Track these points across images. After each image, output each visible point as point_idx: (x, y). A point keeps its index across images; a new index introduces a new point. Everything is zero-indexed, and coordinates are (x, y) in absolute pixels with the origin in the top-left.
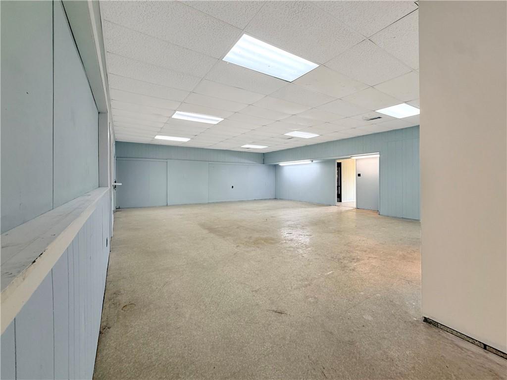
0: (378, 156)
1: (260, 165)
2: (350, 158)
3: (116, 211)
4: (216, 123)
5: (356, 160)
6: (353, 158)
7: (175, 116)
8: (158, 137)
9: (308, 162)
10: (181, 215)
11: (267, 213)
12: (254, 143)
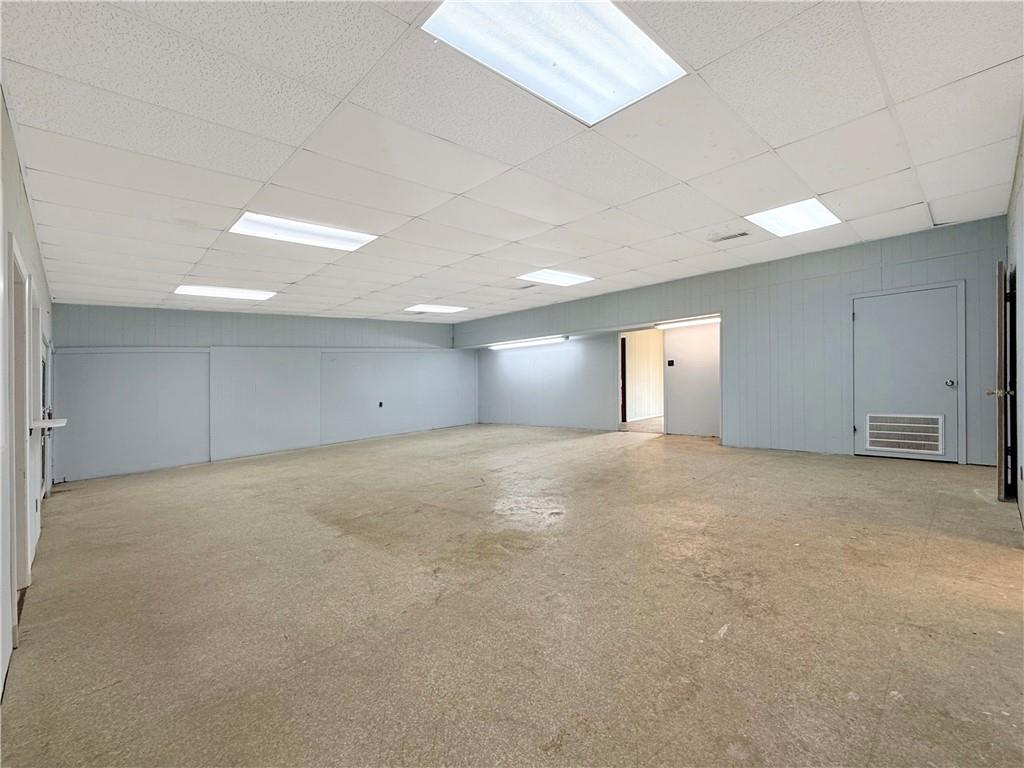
0: (719, 320)
1: (446, 350)
2: (653, 328)
3: (52, 493)
4: (352, 248)
5: (664, 331)
6: (659, 327)
7: (238, 228)
8: (183, 290)
9: (558, 339)
10: (251, 487)
11: (475, 461)
12: (438, 301)
